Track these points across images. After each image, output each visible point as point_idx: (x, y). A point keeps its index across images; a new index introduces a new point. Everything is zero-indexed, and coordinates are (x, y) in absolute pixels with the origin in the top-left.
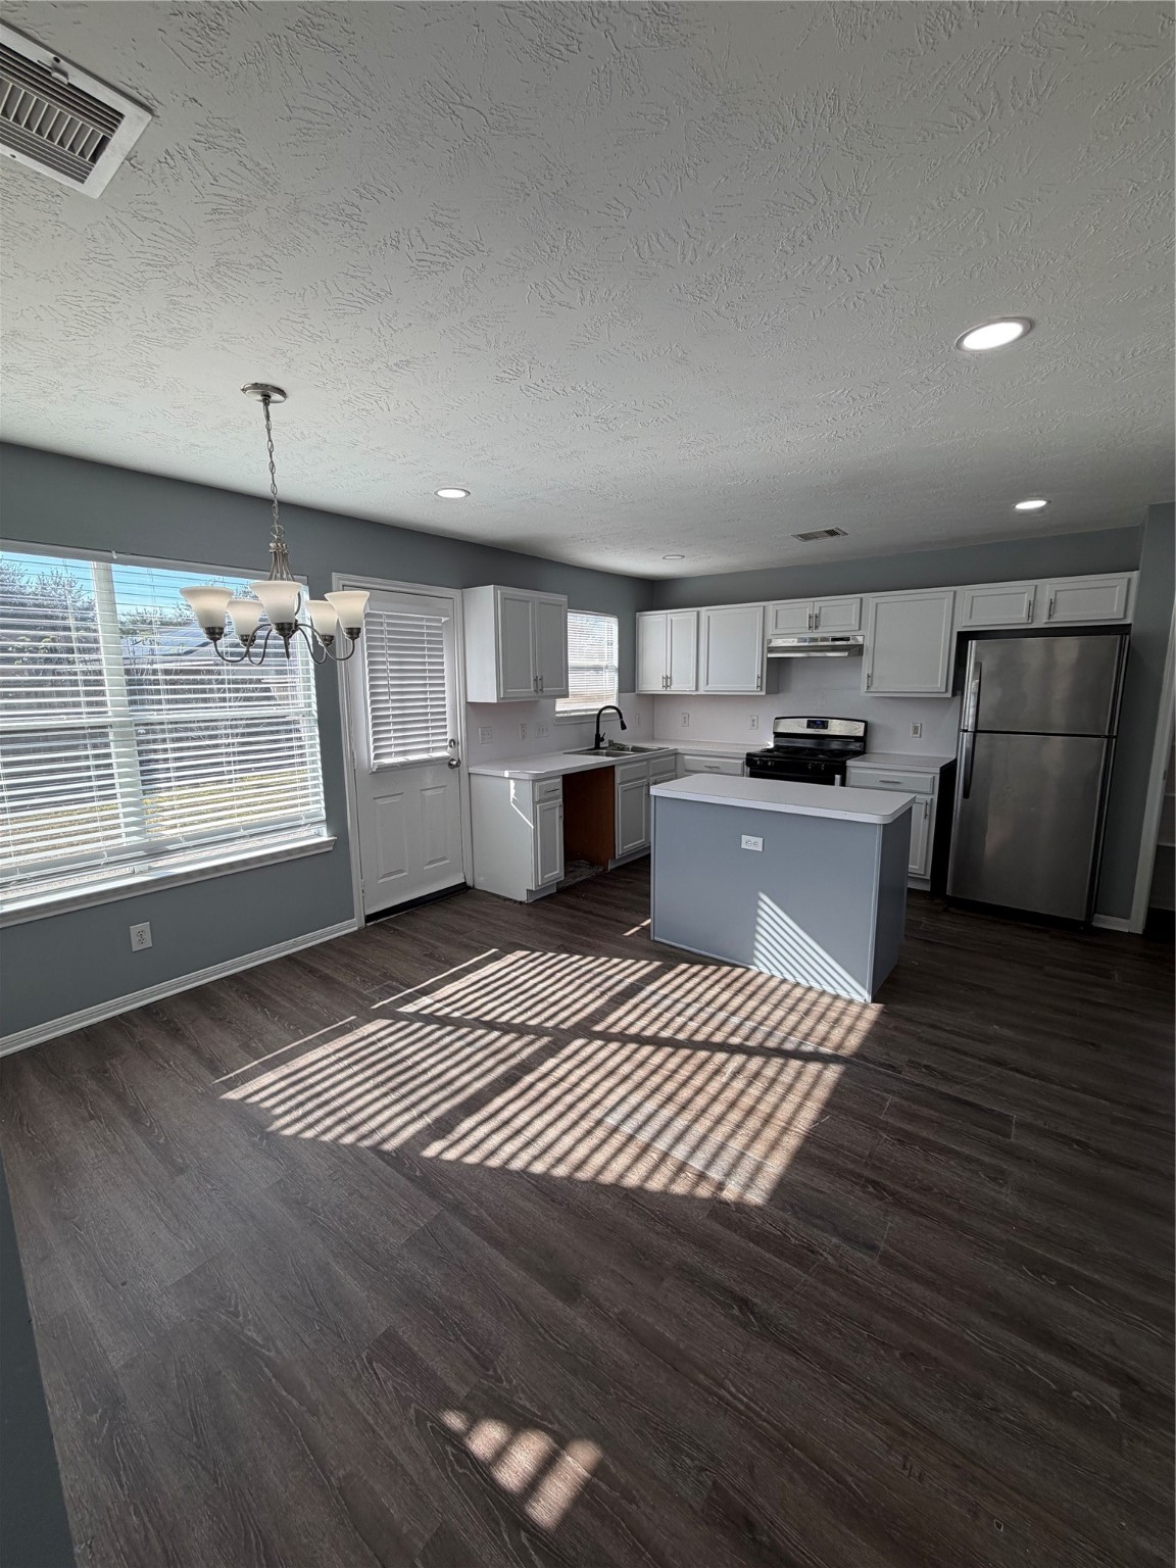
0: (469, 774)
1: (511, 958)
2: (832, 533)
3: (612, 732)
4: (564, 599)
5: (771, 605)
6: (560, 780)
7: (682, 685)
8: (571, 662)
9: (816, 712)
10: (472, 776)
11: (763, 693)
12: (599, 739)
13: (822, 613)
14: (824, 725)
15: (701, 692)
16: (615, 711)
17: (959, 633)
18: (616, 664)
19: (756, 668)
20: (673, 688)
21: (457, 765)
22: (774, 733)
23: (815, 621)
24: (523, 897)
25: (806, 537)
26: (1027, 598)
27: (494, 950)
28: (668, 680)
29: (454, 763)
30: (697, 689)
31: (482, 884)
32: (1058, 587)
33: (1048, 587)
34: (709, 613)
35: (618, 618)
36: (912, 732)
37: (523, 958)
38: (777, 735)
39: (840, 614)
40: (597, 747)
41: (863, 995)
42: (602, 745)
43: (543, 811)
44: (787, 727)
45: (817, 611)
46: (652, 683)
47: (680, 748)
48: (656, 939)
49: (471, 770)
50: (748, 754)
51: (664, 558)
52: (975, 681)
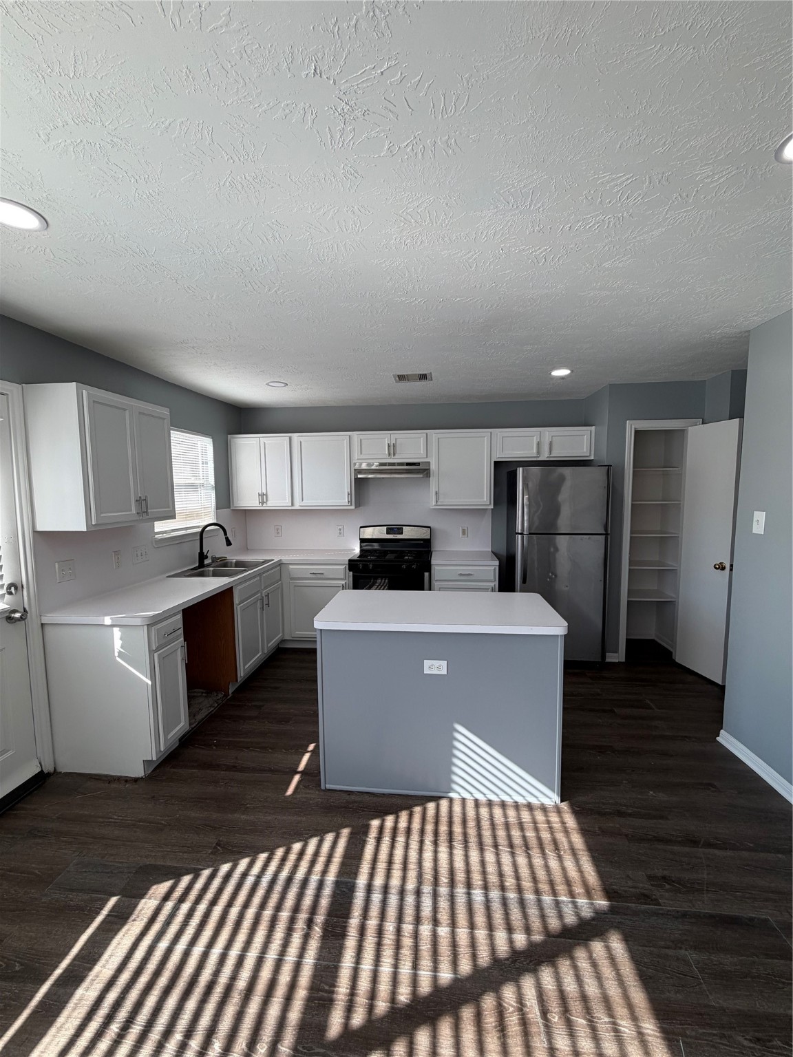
0: (42, 624)
1: (147, 906)
2: (423, 377)
3: (216, 547)
4: (165, 412)
5: (356, 435)
6: (180, 616)
7: (277, 500)
8: (177, 480)
9: (394, 521)
10: (47, 629)
11: (353, 507)
12: (202, 556)
13: (397, 442)
14: (400, 531)
15: (297, 507)
16: (217, 527)
17: (495, 463)
18: (212, 481)
19: (346, 485)
20: (269, 503)
21: (21, 618)
22: (360, 539)
23: (393, 449)
24: (139, 772)
25: (401, 378)
26: (535, 440)
27: (113, 900)
28: (263, 497)
29: (17, 615)
30: (293, 505)
31: (69, 765)
32: (554, 434)
33: (548, 433)
34: (302, 439)
35: (212, 438)
36: (461, 534)
37: (166, 898)
38: (362, 541)
39: (412, 445)
40: (201, 565)
41: (551, 798)
42: (206, 562)
43: (162, 658)
44: (369, 533)
45: (393, 442)
46: (247, 498)
47: (285, 558)
48: (328, 786)
49: (45, 620)
50: (350, 561)
51: (268, 384)
52: (526, 497)
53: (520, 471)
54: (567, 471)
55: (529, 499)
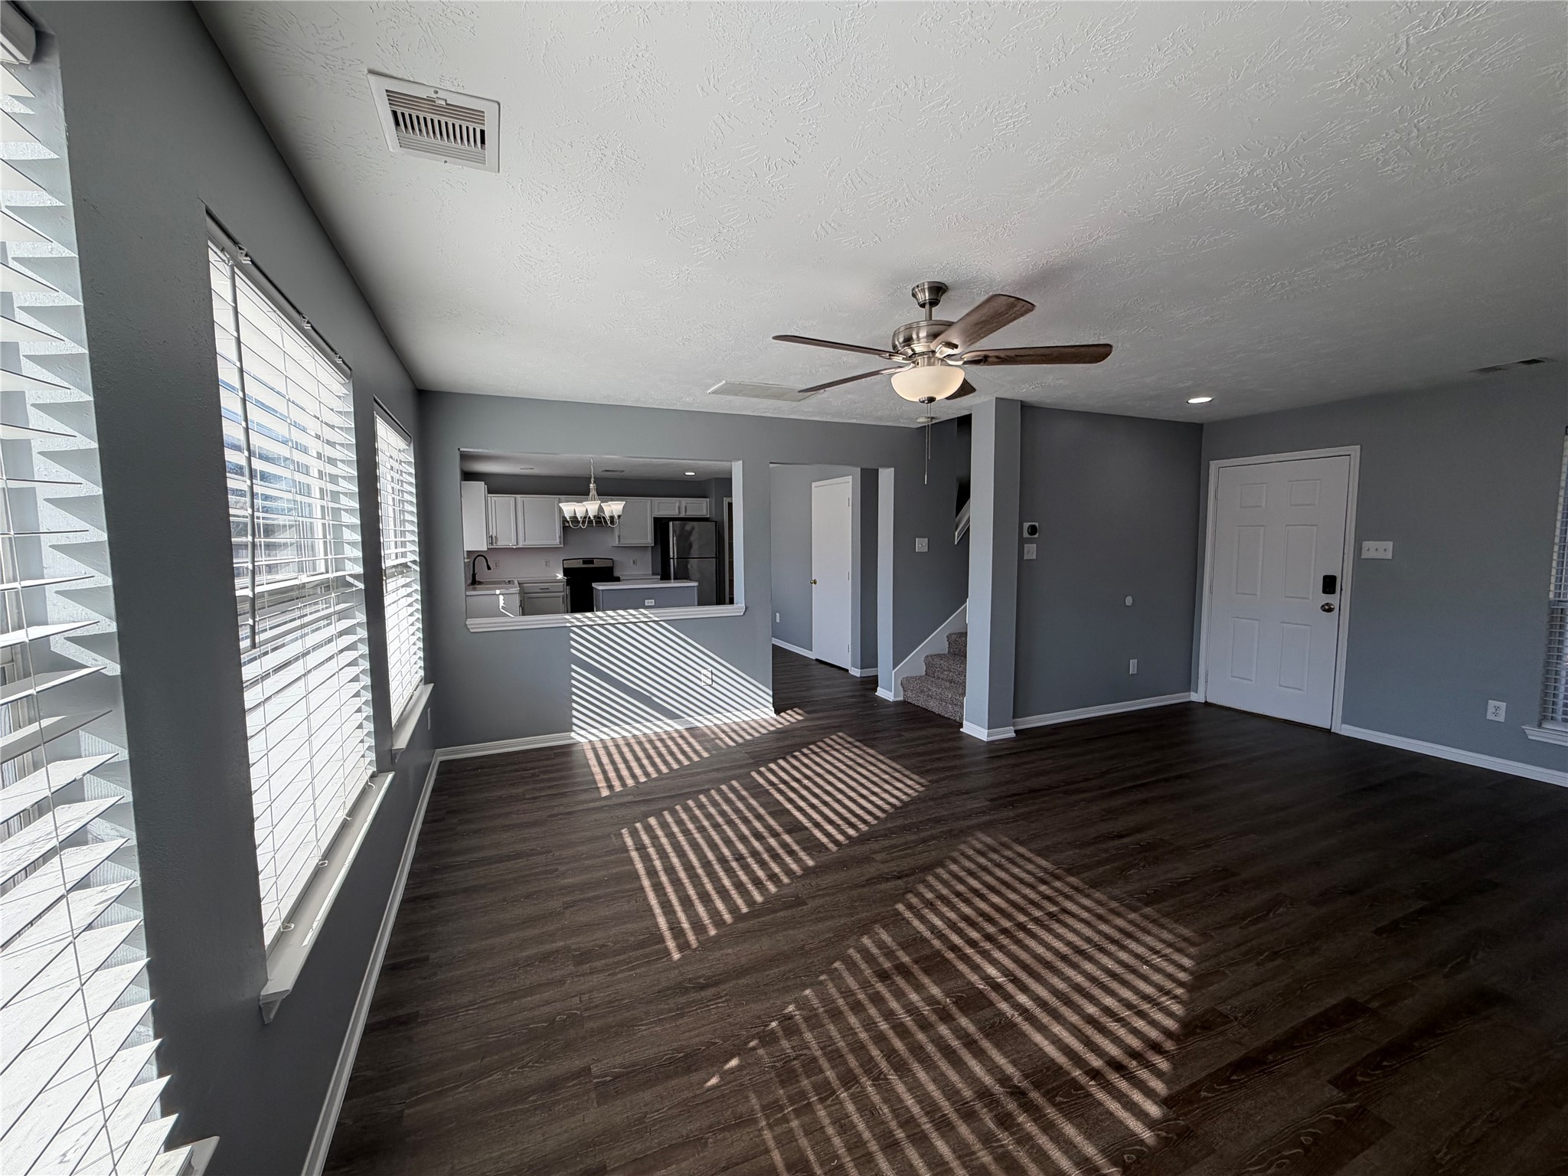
9: (587, 556)
11: (561, 547)
14: (591, 562)
15: (520, 546)
17: (654, 518)
19: (557, 531)
20: (499, 543)
22: (563, 568)
26: (677, 505)
30: (517, 544)
33: (684, 501)
36: (632, 563)
44: (570, 564)
52: (675, 538)
53: (671, 523)
54: (695, 524)
55: (677, 540)
